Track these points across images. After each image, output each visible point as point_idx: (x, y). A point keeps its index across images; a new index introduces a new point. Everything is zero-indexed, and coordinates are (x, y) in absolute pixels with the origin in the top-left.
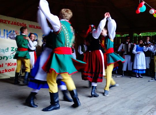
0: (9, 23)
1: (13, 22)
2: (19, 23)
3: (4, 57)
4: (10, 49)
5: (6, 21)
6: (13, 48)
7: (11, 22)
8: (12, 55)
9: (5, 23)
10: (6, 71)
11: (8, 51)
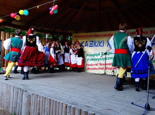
0: (101, 36)
1: (103, 35)
2: (107, 34)
3: (97, 59)
4: (101, 54)
5: (99, 35)
6: (103, 53)
7: (102, 35)
8: (102, 58)
9: (99, 36)
10: (100, 69)
11: (99, 55)
